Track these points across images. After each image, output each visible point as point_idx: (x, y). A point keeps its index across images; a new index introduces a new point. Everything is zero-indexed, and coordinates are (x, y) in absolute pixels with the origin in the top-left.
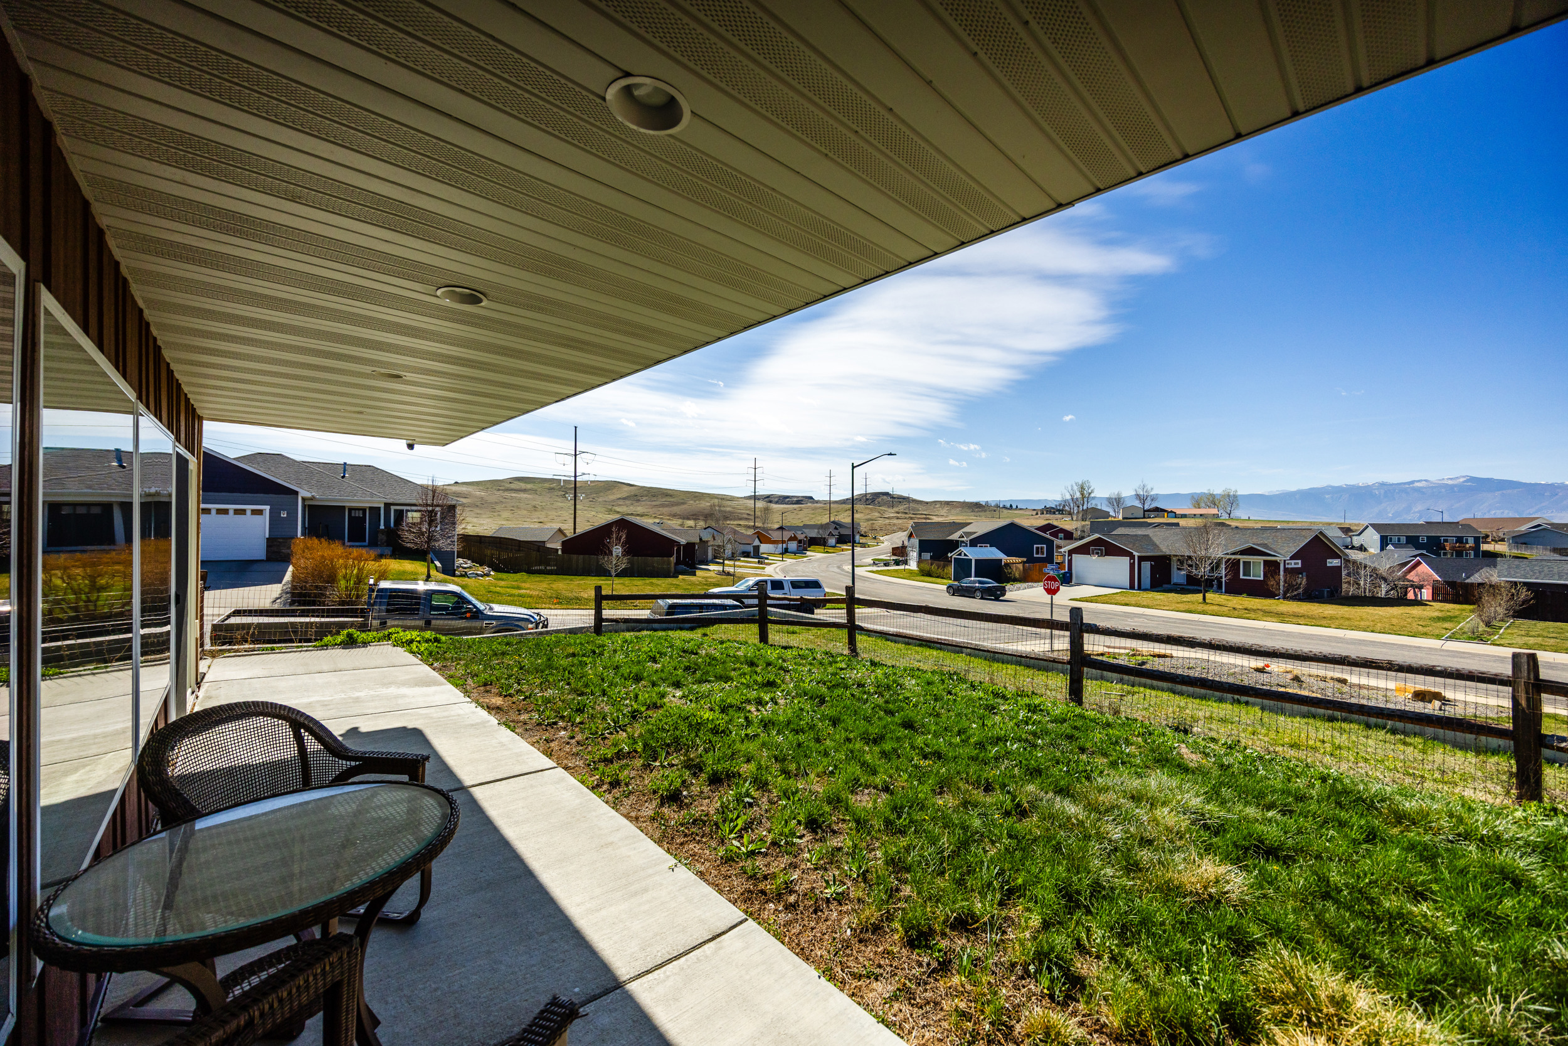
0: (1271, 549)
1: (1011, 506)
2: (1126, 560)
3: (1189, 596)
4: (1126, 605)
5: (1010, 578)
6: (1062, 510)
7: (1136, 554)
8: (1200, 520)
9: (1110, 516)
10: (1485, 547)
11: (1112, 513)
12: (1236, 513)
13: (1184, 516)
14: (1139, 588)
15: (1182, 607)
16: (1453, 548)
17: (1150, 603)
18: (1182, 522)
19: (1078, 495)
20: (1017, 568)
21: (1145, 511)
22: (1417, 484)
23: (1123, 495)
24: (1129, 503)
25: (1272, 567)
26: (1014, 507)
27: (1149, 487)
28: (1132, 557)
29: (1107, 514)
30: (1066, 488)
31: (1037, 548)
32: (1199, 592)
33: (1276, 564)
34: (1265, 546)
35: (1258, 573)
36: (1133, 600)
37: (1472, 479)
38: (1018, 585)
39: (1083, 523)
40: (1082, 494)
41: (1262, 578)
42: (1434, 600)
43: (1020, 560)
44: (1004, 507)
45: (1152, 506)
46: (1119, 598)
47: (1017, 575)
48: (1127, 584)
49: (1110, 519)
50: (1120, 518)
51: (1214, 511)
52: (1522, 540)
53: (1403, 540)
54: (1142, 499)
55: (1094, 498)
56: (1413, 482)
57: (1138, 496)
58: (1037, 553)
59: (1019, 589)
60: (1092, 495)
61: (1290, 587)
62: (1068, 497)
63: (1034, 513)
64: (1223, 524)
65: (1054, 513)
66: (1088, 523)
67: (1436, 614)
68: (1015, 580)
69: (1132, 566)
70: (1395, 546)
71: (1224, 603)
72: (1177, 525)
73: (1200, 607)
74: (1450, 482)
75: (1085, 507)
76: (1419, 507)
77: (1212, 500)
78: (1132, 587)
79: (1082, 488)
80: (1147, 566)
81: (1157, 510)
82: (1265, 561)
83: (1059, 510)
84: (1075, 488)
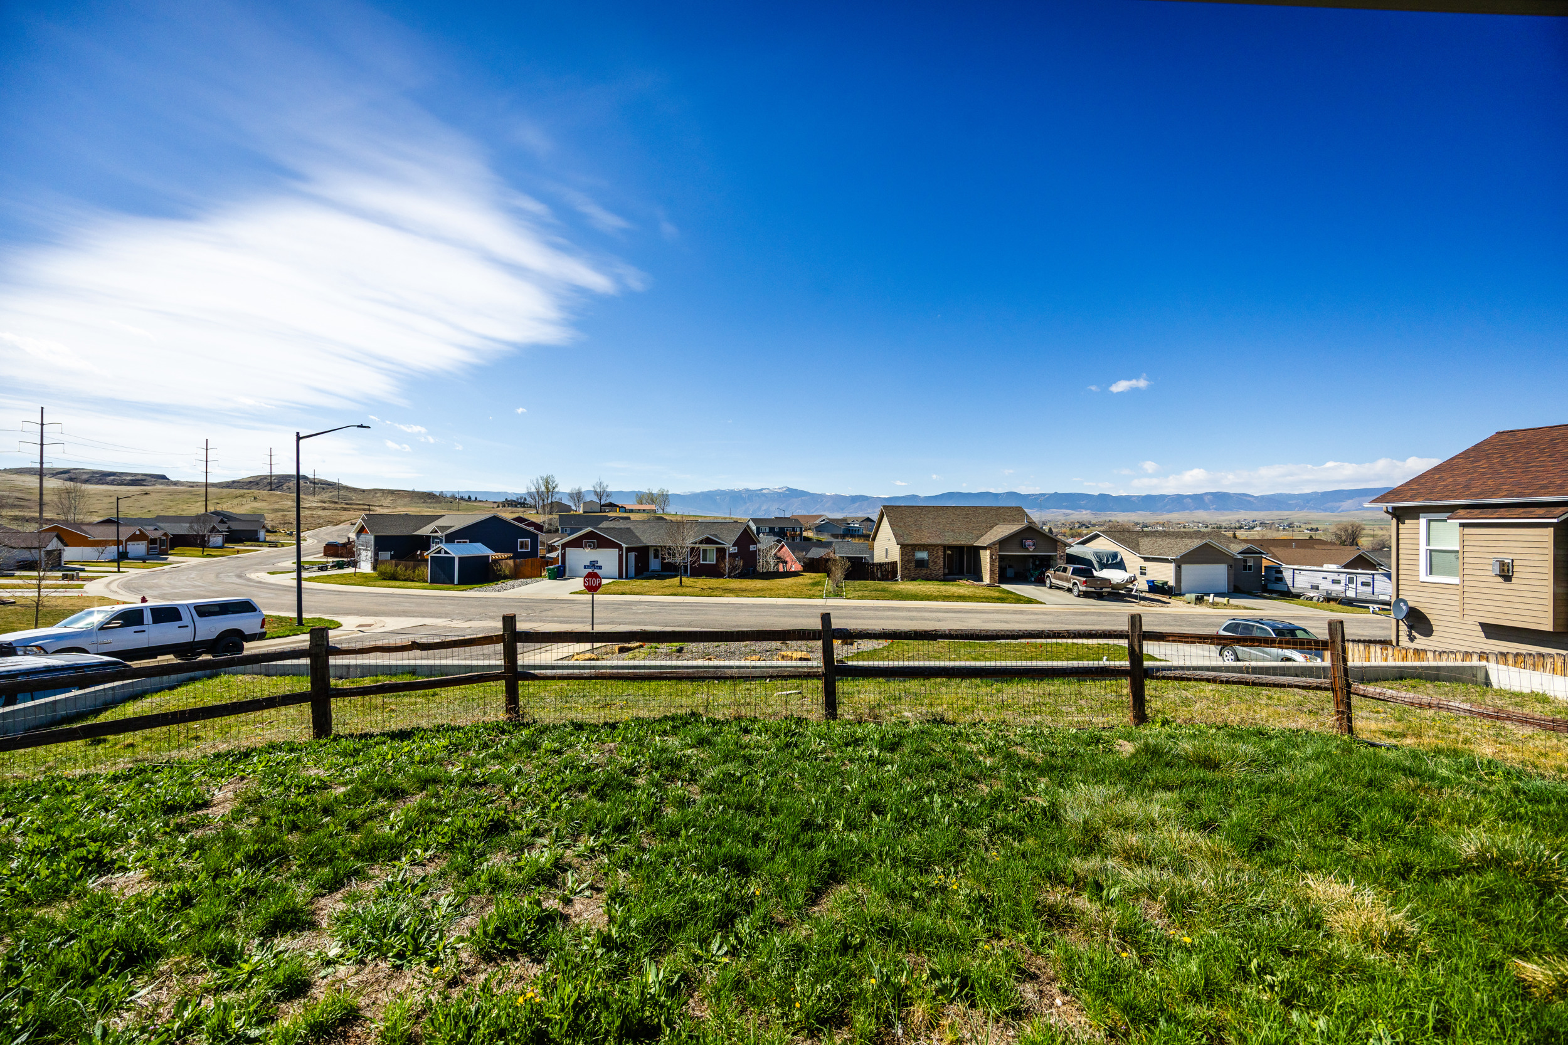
0: (720, 539)
1: (469, 497)
2: (615, 552)
3: (667, 580)
4: (623, 594)
5: (500, 575)
6: (524, 503)
7: (624, 546)
8: (645, 515)
9: (572, 510)
10: (805, 534)
11: (573, 508)
12: (669, 509)
13: (631, 511)
14: (627, 578)
15: (667, 591)
16: (791, 535)
17: (641, 590)
18: (633, 516)
19: (543, 489)
20: (507, 564)
21: (602, 506)
22: (764, 491)
23: (583, 490)
24: (588, 499)
25: (721, 552)
26: (473, 499)
27: (605, 484)
28: (620, 548)
29: (569, 508)
30: (532, 481)
31: (522, 542)
32: (676, 576)
33: (724, 550)
34: (716, 536)
35: (712, 559)
36: (626, 588)
37: (789, 489)
38: (510, 583)
39: (551, 516)
40: (547, 488)
41: (714, 562)
42: (804, 571)
43: (506, 555)
44: (462, 499)
45: (608, 501)
46: (614, 588)
47: (507, 572)
48: (617, 575)
49: (572, 513)
50: (581, 512)
51: (653, 507)
52: (819, 529)
53: (768, 530)
54: (599, 495)
55: (557, 493)
56: (762, 490)
57: (596, 493)
58: (522, 548)
59: (513, 587)
60: (556, 490)
61: (733, 568)
62: (533, 490)
63: (495, 505)
64: (661, 518)
65: (516, 506)
66: (555, 516)
67: (810, 581)
68: (506, 577)
69: (620, 557)
70: (763, 533)
71: (694, 584)
72: (629, 518)
73: (680, 590)
74: (779, 491)
75: (549, 501)
76: (764, 507)
77: (651, 498)
78: (620, 577)
79: (547, 483)
80: (632, 555)
81: (611, 505)
82: (717, 549)
83: (520, 503)
84: (541, 482)
